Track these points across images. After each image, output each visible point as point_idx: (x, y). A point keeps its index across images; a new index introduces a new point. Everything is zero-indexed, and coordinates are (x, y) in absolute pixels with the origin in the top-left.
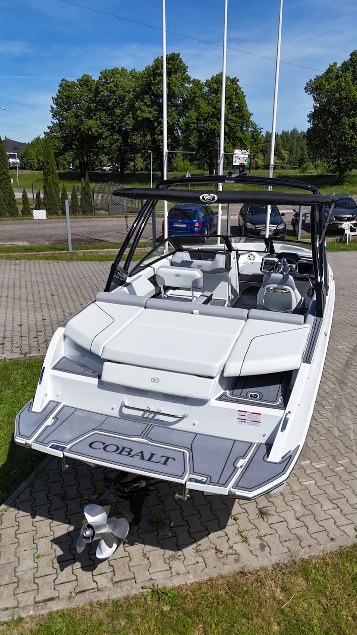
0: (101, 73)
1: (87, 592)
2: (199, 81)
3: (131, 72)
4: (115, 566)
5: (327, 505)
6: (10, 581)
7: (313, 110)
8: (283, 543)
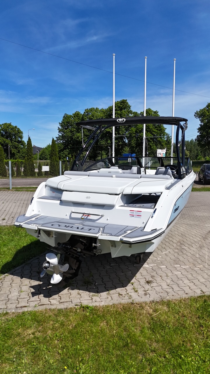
0: (85, 110)
1: (45, 305)
2: (137, 113)
3: (101, 110)
4: (61, 297)
5: (186, 281)
6: (4, 299)
7: (200, 127)
8: (158, 294)
